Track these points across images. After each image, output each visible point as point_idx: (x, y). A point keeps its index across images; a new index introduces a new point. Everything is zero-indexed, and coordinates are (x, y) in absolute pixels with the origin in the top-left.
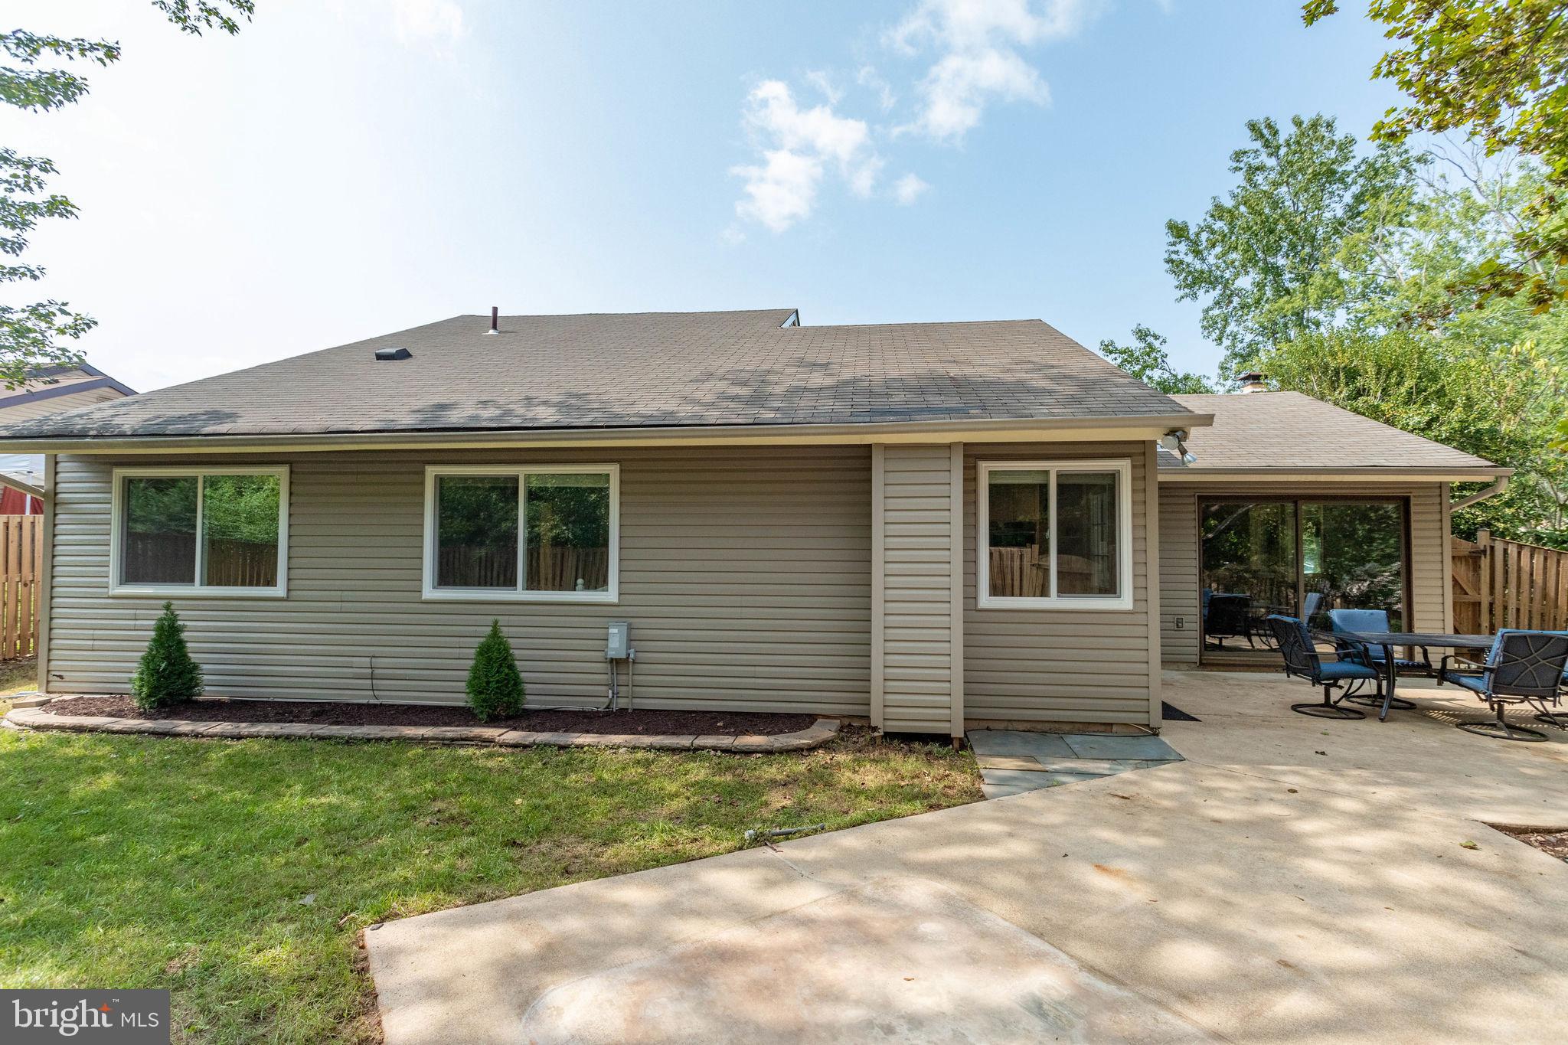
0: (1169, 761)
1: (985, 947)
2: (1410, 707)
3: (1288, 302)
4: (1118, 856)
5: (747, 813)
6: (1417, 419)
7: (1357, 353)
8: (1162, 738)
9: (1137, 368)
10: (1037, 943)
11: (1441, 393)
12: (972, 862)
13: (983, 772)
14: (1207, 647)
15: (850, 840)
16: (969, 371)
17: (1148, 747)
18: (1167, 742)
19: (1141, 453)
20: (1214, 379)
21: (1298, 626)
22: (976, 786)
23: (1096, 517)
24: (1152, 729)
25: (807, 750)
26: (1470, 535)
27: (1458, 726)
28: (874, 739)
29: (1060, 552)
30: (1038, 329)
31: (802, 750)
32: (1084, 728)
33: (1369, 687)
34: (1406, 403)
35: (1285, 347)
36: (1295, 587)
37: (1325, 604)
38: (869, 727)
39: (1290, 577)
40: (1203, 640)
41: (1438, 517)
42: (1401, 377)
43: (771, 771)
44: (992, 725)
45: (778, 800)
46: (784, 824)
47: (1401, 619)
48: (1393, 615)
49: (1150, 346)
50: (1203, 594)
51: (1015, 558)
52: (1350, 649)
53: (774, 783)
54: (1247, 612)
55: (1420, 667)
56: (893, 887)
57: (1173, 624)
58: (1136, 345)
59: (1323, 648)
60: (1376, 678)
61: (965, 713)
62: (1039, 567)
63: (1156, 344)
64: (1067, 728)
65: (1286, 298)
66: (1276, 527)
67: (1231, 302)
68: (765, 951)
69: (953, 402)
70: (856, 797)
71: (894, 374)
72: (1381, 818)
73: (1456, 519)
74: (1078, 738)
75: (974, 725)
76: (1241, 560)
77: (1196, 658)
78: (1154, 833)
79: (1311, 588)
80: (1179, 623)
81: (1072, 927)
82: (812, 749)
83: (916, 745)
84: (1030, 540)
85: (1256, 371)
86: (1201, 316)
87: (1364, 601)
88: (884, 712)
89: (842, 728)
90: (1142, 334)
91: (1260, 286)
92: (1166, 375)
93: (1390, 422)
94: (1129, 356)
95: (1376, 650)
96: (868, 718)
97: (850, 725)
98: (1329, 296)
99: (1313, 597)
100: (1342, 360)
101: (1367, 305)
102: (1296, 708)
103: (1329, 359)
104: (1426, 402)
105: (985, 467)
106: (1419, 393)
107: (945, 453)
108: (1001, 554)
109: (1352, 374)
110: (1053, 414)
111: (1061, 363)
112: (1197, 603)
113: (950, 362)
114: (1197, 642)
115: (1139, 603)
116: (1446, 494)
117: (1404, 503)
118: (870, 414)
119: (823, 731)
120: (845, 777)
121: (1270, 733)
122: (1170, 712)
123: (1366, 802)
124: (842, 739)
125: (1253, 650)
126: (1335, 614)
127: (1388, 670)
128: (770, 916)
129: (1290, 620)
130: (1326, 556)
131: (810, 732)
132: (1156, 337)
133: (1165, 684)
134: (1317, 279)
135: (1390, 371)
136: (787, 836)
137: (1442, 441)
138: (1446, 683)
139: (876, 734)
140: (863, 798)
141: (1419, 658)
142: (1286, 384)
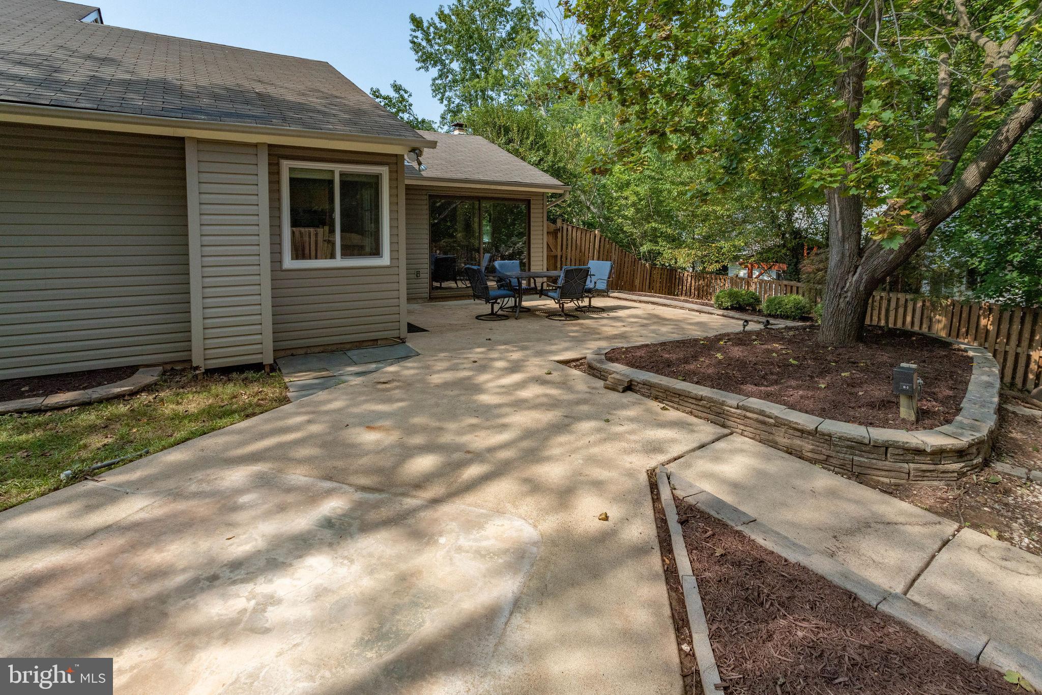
0: (411, 357)
1: (290, 498)
2: (529, 311)
3: (478, 83)
4: (381, 418)
5: (63, 458)
6: (535, 158)
7: (509, 118)
8: (407, 344)
9: (394, 110)
10: (328, 485)
11: (544, 146)
12: (281, 446)
13: (288, 384)
14: (433, 288)
15: (175, 456)
16: (271, 91)
17: (400, 350)
18: (410, 346)
19: (394, 162)
20: (438, 124)
21: (479, 271)
22: (284, 394)
23: (367, 205)
24: (401, 339)
25: (128, 395)
26: (554, 221)
27: (547, 317)
28: (196, 376)
29: (342, 231)
30: (324, 68)
31: (124, 396)
32: (359, 345)
33: (511, 302)
34: (530, 149)
35: (475, 108)
36: (478, 251)
37: (492, 259)
38: (191, 368)
39: (477, 245)
40: (431, 285)
41: (541, 211)
42: (528, 134)
43: (90, 417)
44: (294, 352)
45: (97, 441)
46: (106, 458)
47: (525, 266)
48: (522, 264)
49: (402, 96)
50: (431, 256)
51: (312, 234)
52: (503, 282)
53: (93, 429)
54: (455, 266)
55: (532, 289)
56: (216, 479)
57: (414, 274)
58: (393, 94)
59: (492, 284)
60: (514, 297)
61: (274, 346)
62: (329, 242)
63: (406, 96)
64: (348, 346)
65: (477, 80)
66: (470, 217)
67: (448, 77)
68: (88, 563)
69: (258, 112)
70: (180, 422)
71: (203, 82)
72: (515, 368)
73: (549, 212)
74: (356, 352)
75: (282, 354)
76: (452, 236)
77: (427, 295)
78: (402, 400)
79: (486, 251)
80: (418, 274)
81: (351, 468)
82: (133, 394)
83: (234, 375)
84: (322, 223)
85: (462, 121)
86: (431, 82)
87: (511, 257)
88: (204, 354)
89: (164, 373)
90: (397, 88)
91: (464, 69)
92: (411, 118)
93: (523, 159)
94: (389, 101)
95: (514, 282)
96: (190, 361)
97: (172, 369)
98: (498, 83)
99: (487, 256)
100: (502, 121)
101: (514, 92)
102: (478, 317)
103: (496, 120)
104: (538, 150)
105: (286, 165)
106: (536, 145)
107: (252, 150)
108: (301, 233)
109: (507, 130)
110: (336, 130)
111: (343, 96)
112: (427, 261)
113: (255, 80)
114: (428, 285)
115: (394, 261)
116: (545, 199)
117: (528, 202)
118: (182, 111)
119: (143, 378)
120: (169, 409)
121: (465, 332)
122: (412, 328)
123: (508, 361)
124: (166, 381)
125: (458, 288)
126: (497, 264)
127: (518, 293)
128: (93, 534)
129: (475, 267)
130: (495, 232)
131: (131, 380)
132: (406, 92)
133: (409, 312)
134: (492, 71)
135: (523, 130)
136: (109, 467)
137: (544, 171)
138: (543, 296)
139: (197, 372)
140: (186, 422)
141: (532, 285)
142: (476, 132)
